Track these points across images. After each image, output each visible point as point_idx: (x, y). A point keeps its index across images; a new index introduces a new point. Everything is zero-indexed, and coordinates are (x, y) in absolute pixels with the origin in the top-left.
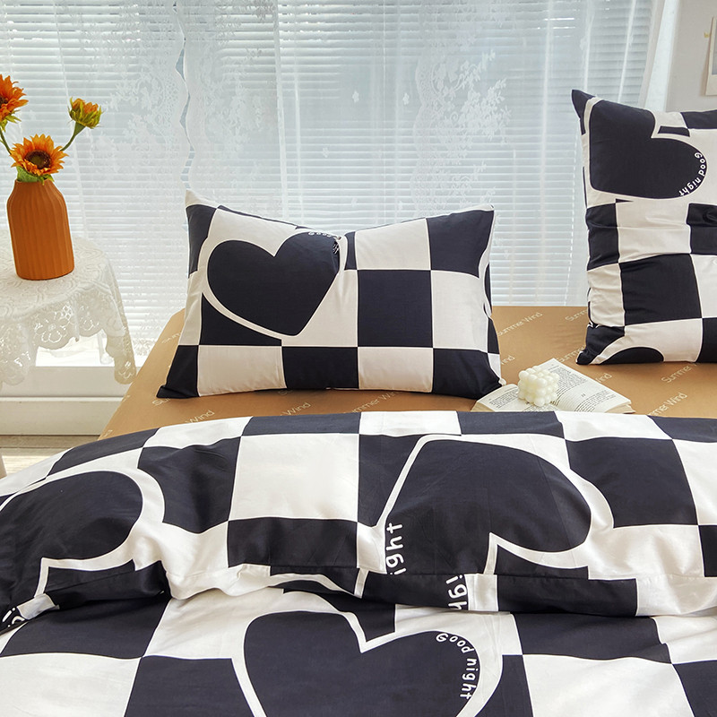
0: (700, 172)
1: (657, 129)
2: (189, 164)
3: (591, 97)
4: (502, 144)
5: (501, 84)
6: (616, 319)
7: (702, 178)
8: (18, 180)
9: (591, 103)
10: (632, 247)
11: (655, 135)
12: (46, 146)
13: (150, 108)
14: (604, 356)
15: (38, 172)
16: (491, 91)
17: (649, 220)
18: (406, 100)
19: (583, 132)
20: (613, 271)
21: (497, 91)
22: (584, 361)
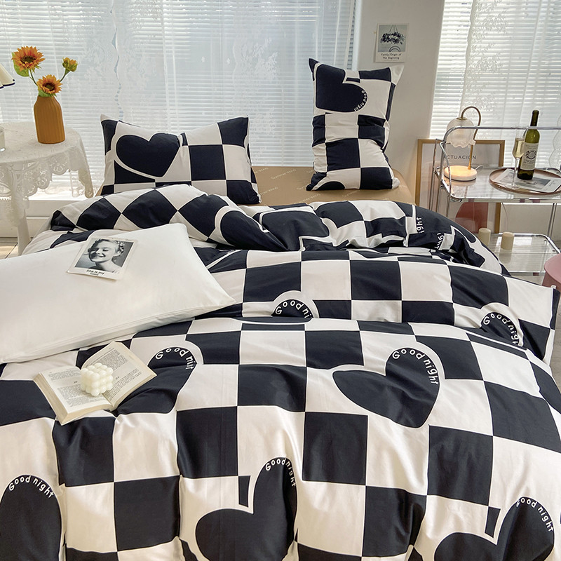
0: (364, 100)
1: (345, 79)
2: (118, 92)
3: (317, 62)
4: (277, 85)
5: (275, 55)
6: (323, 169)
7: (365, 103)
8: (39, 96)
9: (317, 66)
10: (332, 135)
11: (345, 82)
12: (53, 80)
13: (98, 63)
14: (318, 186)
15: (50, 92)
16: (270, 58)
17: (340, 122)
18: (228, 61)
19: (314, 80)
20: (323, 147)
21: (273, 58)
22: (309, 188)
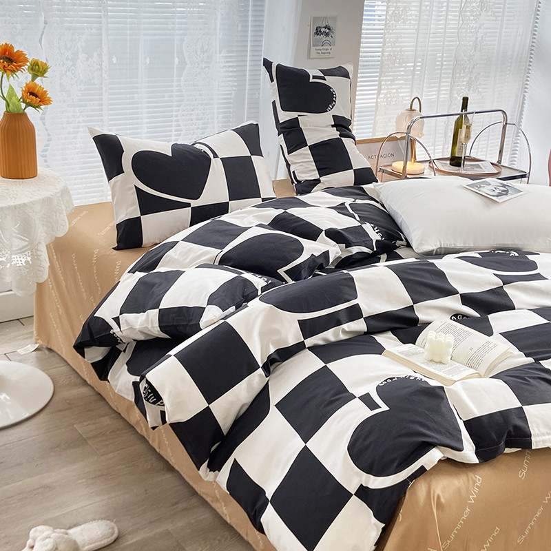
0: (334, 99)
1: (311, 77)
6: (315, 175)
7: (335, 102)
9: (275, 65)
10: (312, 138)
11: (311, 80)
19: (272, 80)
20: (306, 151)
